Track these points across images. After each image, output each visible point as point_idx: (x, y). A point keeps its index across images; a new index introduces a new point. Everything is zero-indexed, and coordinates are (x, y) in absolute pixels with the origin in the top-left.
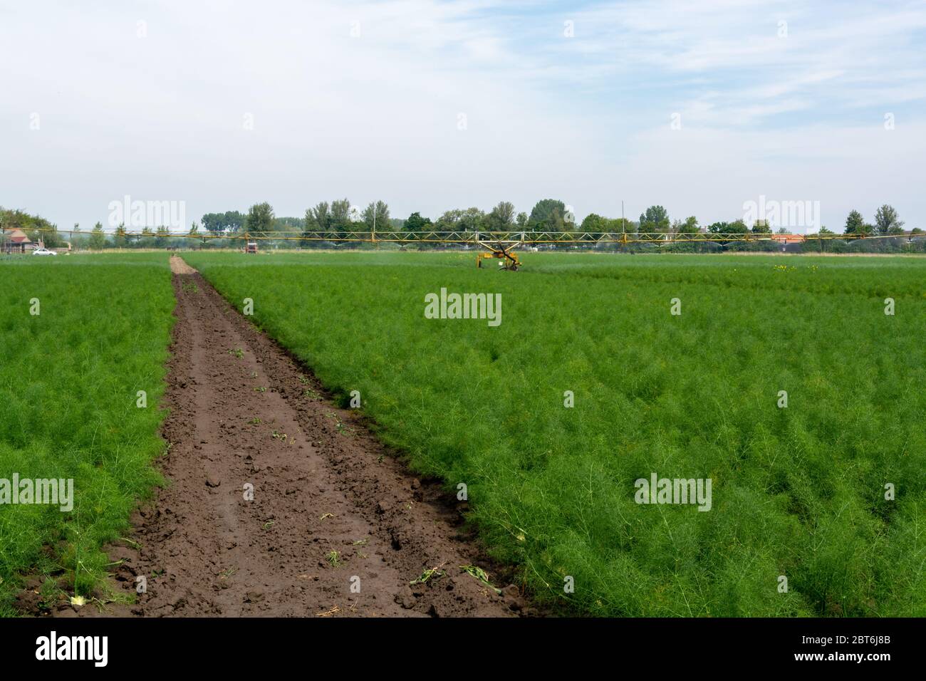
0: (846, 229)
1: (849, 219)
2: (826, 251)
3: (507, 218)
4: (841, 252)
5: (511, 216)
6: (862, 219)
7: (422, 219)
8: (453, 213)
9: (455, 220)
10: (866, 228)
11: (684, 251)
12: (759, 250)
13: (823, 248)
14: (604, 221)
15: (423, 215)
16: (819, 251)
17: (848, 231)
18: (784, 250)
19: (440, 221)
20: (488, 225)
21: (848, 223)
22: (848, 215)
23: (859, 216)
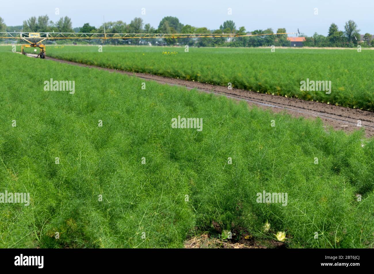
0: (329, 33)
1: (330, 28)
2: (317, 47)
3: (139, 27)
4: (325, 47)
5: (141, 26)
6: (337, 28)
7: (90, 27)
8: (108, 23)
9: (109, 28)
10: (340, 33)
11: (237, 46)
12: (279, 46)
13: (315, 44)
14: (194, 28)
15: (91, 25)
16: (313, 46)
17: (330, 35)
18: (295, 45)
19: (101, 28)
20: (128, 31)
21: (330, 30)
22: (330, 26)
23: (336, 26)
